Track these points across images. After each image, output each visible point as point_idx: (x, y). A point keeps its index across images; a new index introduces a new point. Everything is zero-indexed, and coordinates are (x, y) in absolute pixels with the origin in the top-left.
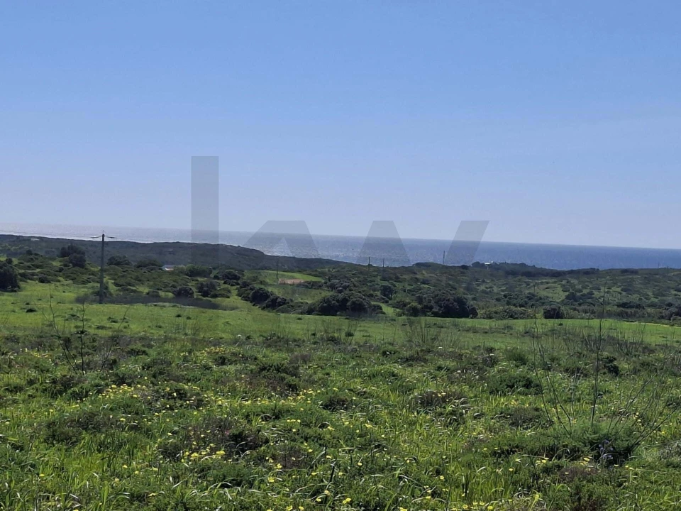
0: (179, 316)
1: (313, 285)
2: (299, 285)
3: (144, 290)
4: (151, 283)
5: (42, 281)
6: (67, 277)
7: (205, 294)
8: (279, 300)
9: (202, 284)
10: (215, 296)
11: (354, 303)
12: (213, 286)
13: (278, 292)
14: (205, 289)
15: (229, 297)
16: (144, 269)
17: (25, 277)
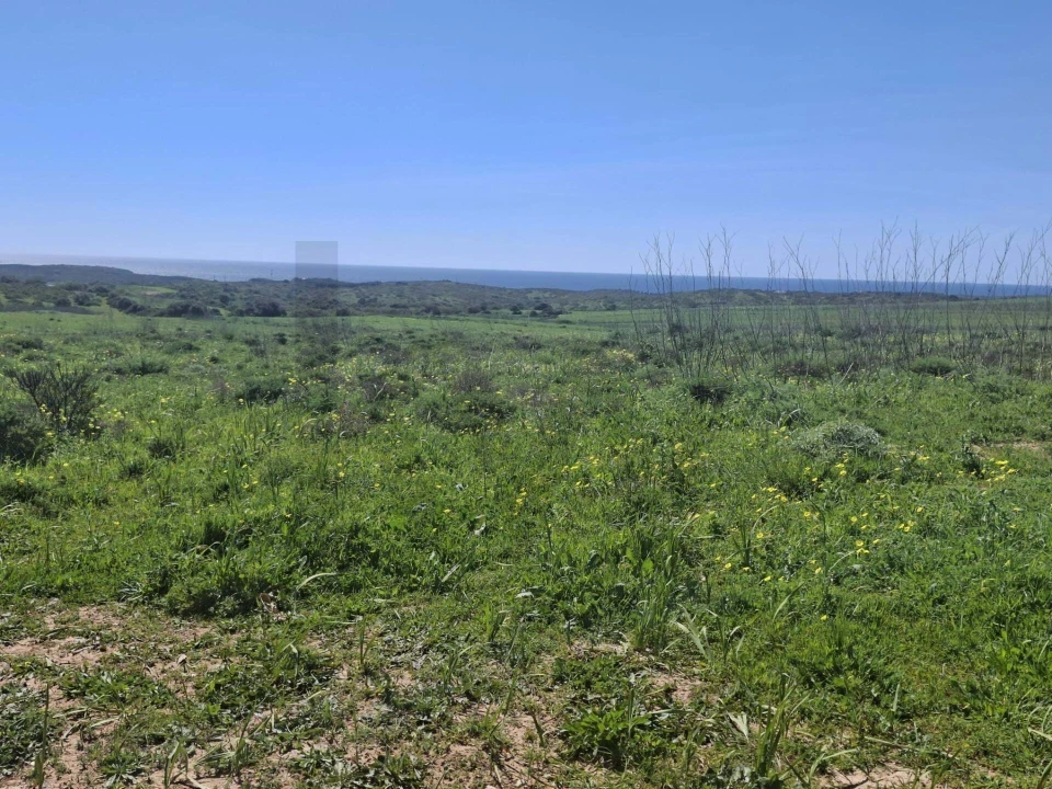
1: (167, 296)
2: (157, 296)
3: (30, 301)
4: (36, 296)
7: (81, 304)
8: (138, 307)
9: (78, 296)
10: (88, 305)
11: (194, 308)
12: (86, 298)
13: (139, 301)
14: (81, 299)
15: (99, 305)
16: (31, 285)
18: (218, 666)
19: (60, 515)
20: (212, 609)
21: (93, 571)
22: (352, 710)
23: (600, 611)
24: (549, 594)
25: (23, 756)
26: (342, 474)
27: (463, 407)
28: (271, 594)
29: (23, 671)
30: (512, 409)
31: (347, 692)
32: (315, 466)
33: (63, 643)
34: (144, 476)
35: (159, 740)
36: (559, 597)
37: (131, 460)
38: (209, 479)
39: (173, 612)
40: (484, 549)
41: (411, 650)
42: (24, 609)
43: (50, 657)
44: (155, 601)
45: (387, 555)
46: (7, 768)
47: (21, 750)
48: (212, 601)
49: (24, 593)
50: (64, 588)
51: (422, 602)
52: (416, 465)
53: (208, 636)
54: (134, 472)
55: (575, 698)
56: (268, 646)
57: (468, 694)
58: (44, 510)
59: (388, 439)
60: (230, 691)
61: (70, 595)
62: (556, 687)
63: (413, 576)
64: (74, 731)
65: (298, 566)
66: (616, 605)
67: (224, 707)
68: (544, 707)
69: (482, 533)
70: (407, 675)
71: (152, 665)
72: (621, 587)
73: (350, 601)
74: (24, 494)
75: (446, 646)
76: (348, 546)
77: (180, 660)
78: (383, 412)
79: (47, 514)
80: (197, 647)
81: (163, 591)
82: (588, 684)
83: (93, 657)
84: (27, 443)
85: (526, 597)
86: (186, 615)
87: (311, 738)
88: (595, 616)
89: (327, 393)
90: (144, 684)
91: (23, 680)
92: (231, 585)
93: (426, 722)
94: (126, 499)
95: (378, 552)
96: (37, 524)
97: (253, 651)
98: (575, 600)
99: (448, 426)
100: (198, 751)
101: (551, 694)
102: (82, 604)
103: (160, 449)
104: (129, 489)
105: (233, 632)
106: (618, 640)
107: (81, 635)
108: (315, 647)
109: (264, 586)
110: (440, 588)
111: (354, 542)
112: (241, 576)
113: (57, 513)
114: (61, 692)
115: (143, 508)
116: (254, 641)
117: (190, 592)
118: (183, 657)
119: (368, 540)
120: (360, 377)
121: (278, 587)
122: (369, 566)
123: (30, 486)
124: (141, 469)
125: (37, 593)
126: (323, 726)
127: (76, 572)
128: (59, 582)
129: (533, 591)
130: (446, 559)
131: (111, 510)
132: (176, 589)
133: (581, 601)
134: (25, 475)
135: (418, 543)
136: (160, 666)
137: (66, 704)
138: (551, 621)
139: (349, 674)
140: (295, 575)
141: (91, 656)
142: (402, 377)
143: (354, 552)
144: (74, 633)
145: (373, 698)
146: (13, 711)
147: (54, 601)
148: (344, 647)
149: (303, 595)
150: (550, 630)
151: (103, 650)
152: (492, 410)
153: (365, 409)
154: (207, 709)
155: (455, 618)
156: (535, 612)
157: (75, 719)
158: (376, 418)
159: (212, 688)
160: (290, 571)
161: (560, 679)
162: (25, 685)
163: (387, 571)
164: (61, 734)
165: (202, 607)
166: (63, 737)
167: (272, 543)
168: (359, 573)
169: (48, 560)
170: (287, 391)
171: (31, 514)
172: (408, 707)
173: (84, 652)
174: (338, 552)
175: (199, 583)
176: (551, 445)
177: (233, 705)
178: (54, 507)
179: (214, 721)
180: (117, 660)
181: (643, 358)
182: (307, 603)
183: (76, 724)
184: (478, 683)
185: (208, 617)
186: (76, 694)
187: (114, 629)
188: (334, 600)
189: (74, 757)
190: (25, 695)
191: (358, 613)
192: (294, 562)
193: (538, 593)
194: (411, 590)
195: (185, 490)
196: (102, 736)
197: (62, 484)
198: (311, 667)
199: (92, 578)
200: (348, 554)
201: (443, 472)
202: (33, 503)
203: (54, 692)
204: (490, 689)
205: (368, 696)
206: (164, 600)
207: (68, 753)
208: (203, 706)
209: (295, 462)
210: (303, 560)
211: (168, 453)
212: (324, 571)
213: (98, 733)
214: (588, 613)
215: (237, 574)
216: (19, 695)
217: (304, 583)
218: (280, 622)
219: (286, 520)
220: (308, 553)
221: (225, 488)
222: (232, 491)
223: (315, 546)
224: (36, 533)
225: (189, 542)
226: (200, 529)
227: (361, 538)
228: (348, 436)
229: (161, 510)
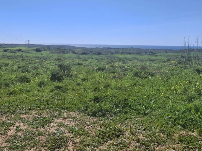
2: (79, 51)
3: (58, 52)
5: (45, 51)
6: (48, 50)
9: (66, 51)
10: (68, 52)
11: (86, 53)
13: (76, 52)
15: (70, 53)
16: (59, 49)
17: (42, 50)
18: (99, 128)
20: (96, 115)
21: (73, 104)
22: (130, 143)
23: (187, 124)
24: (173, 118)
25: (61, 146)
26: (120, 87)
27: (143, 73)
28: (108, 112)
29: (60, 126)
30: (154, 74)
31: (129, 138)
32: (114, 84)
33: (68, 120)
34: (81, 85)
35: (88, 145)
36: (176, 120)
37: (78, 82)
38: (93, 86)
39: (89, 115)
40: (155, 106)
41: (141, 129)
42: (60, 112)
43: (66, 123)
44: (85, 112)
45: (133, 106)
46: (58, 149)
47: (61, 145)
48: (96, 113)
49: (60, 108)
50: (67, 108)
51: (141, 117)
52: (135, 85)
53: (96, 121)
54: (79, 84)
55: (186, 147)
56: (109, 125)
57: (157, 142)
59: (128, 80)
60: (103, 135)
61: (68, 109)
62: (180, 143)
63: (139, 111)
64: (71, 141)
65: (114, 107)
66: (191, 123)
67: (102, 139)
68: (177, 148)
69: (154, 102)
70: (141, 135)
71: (85, 127)
72: (193, 119)
73: (125, 116)
74: (59, 88)
75: (150, 129)
76: (124, 103)
77: (91, 126)
78: (126, 74)
79: (64, 92)
80: (94, 123)
81: (87, 110)
82: (188, 143)
83: (74, 123)
84: (60, 78)
85: (167, 119)
86: (91, 115)
87: (122, 149)
88: (186, 125)
89: (114, 69)
90: (84, 131)
91: (60, 128)
92: (100, 110)
93: (149, 149)
94: (78, 90)
95: (131, 105)
96: (62, 94)
97: (106, 125)
98: (180, 120)
99: (140, 77)
100: (97, 149)
101: (179, 145)
102: (71, 111)
103: (83, 80)
104: (78, 88)
105: (101, 120)
106: (193, 131)
107: (71, 118)
108: (119, 126)
109: (107, 111)
110: (146, 114)
111: (125, 102)
112: (102, 108)
114: (68, 131)
115: (81, 92)
116: (106, 123)
117: (92, 111)
118: (91, 125)
119: (128, 102)
120: (120, 66)
121: (110, 111)
122: (129, 108)
123: (60, 86)
125: (62, 108)
126: (124, 146)
127: (70, 104)
128: (66, 106)
129: (169, 117)
130: (146, 107)
131: (75, 91)
132: (89, 110)
133: (182, 121)
134: (60, 84)
135: (139, 104)
136: (87, 127)
137: (69, 134)
138: (174, 125)
139: (128, 134)
140: (113, 109)
141: (73, 123)
142: (128, 66)
143: (125, 105)
144: (70, 118)
145: (134, 140)
146: (59, 135)
147: (66, 110)
148: (126, 127)
149: (115, 113)
150: (175, 127)
151: (75, 122)
152: (150, 74)
153: (122, 73)
154: (98, 139)
155: (150, 122)
156: (170, 122)
157: (71, 138)
158: (124, 75)
159: (99, 134)
160: (112, 108)
161: (180, 141)
162: (61, 129)
163: (133, 110)
164: (68, 141)
165: (94, 114)
166: (69, 142)
167: (108, 101)
168: (126, 109)
169: (64, 101)
170: (106, 69)
171: (61, 92)
172: (144, 144)
173: (72, 122)
174: (122, 104)
175: (94, 109)
176: (164, 82)
177: (103, 139)
178: (65, 91)
179: (100, 142)
180: (78, 125)
181: (179, 63)
182: (116, 115)
183: (71, 139)
184: (160, 140)
185: (96, 116)
186: (71, 132)
187: (77, 118)
188: (122, 115)
189: (71, 147)
190: (61, 131)
191: (127, 119)
192: (113, 106)
193: (170, 118)
194: (139, 114)
195: (89, 88)
196: (77, 143)
197: (66, 86)
198: (120, 131)
199: (73, 106)
201: (141, 87)
202: (61, 90)
203: (67, 131)
204: (163, 142)
205: (133, 140)
206: (87, 112)
207: (70, 146)
208: (97, 138)
209: (110, 84)
210: (115, 106)
211: (85, 81)
212: (119, 108)
213: (76, 142)
214: (184, 124)
215: (101, 108)
216: (60, 131)
217: (115, 111)
218: (111, 119)
219: (111, 96)
220: (116, 104)
221: (96, 88)
222: (98, 89)
223: (117, 103)
224: (62, 96)
225: (91, 100)
226: (93, 97)
227: (127, 102)
228: (119, 79)
229: (84, 92)
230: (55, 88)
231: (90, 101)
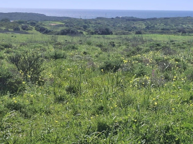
0: (12, 36)
1: (60, 26)
2: (56, 26)
3: (4, 28)
4: (6, 26)
7: (24, 29)
8: (48, 31)
9: (23, 26)
10: (27, 30)
11: (72, 31)
12: (26, 27)
13: (49, 28)
14: (24, 28)
15: (32, 30)
16: (4, 22)
19: (32, 117)
26: (156, 103)
32: (142, 99)
34: (65, 102)
37: (59, 95)
58: (25, 115)
59: (175, 89)
74: (16, 107)
76: (164, 136)
78: (170, 76)
84: (15, 86)
89: (142, 67)
94: (58, 112)
95: (179, 140)
96: (22, 120)
104: (59, 107)
111: (167, 134)
113: (31, 116)
115: (66, 116)
119: (174, 134)
120: (156, 60)
123: (19, 104)
124: (63, 99)
131: (52, 116)
134: (15, 100)
142: (176, 60)
143: (167, 139)
158: (167, 78)
167: (129, 133)
170: (123, 66)
171: (20, 116)
174: (160, 139)
178: (29, 114)
192: (139, 142)
195: (84, 109)
197: (32, 104)
200: (164, 140)
202: (21, 111)
210: (144, 141)
211: (74, 92)
219: (134, 122)
220: (146, 138)
221: (101, 108)
222: (105, 109)
223: (149, 135)
224: (23, 124)
225: (90, 130)
226: (95, 125)
227: (170, 133)
228: (155, 87)
229: (74, 117)
230: (6, 108)
231: (88, 133)
